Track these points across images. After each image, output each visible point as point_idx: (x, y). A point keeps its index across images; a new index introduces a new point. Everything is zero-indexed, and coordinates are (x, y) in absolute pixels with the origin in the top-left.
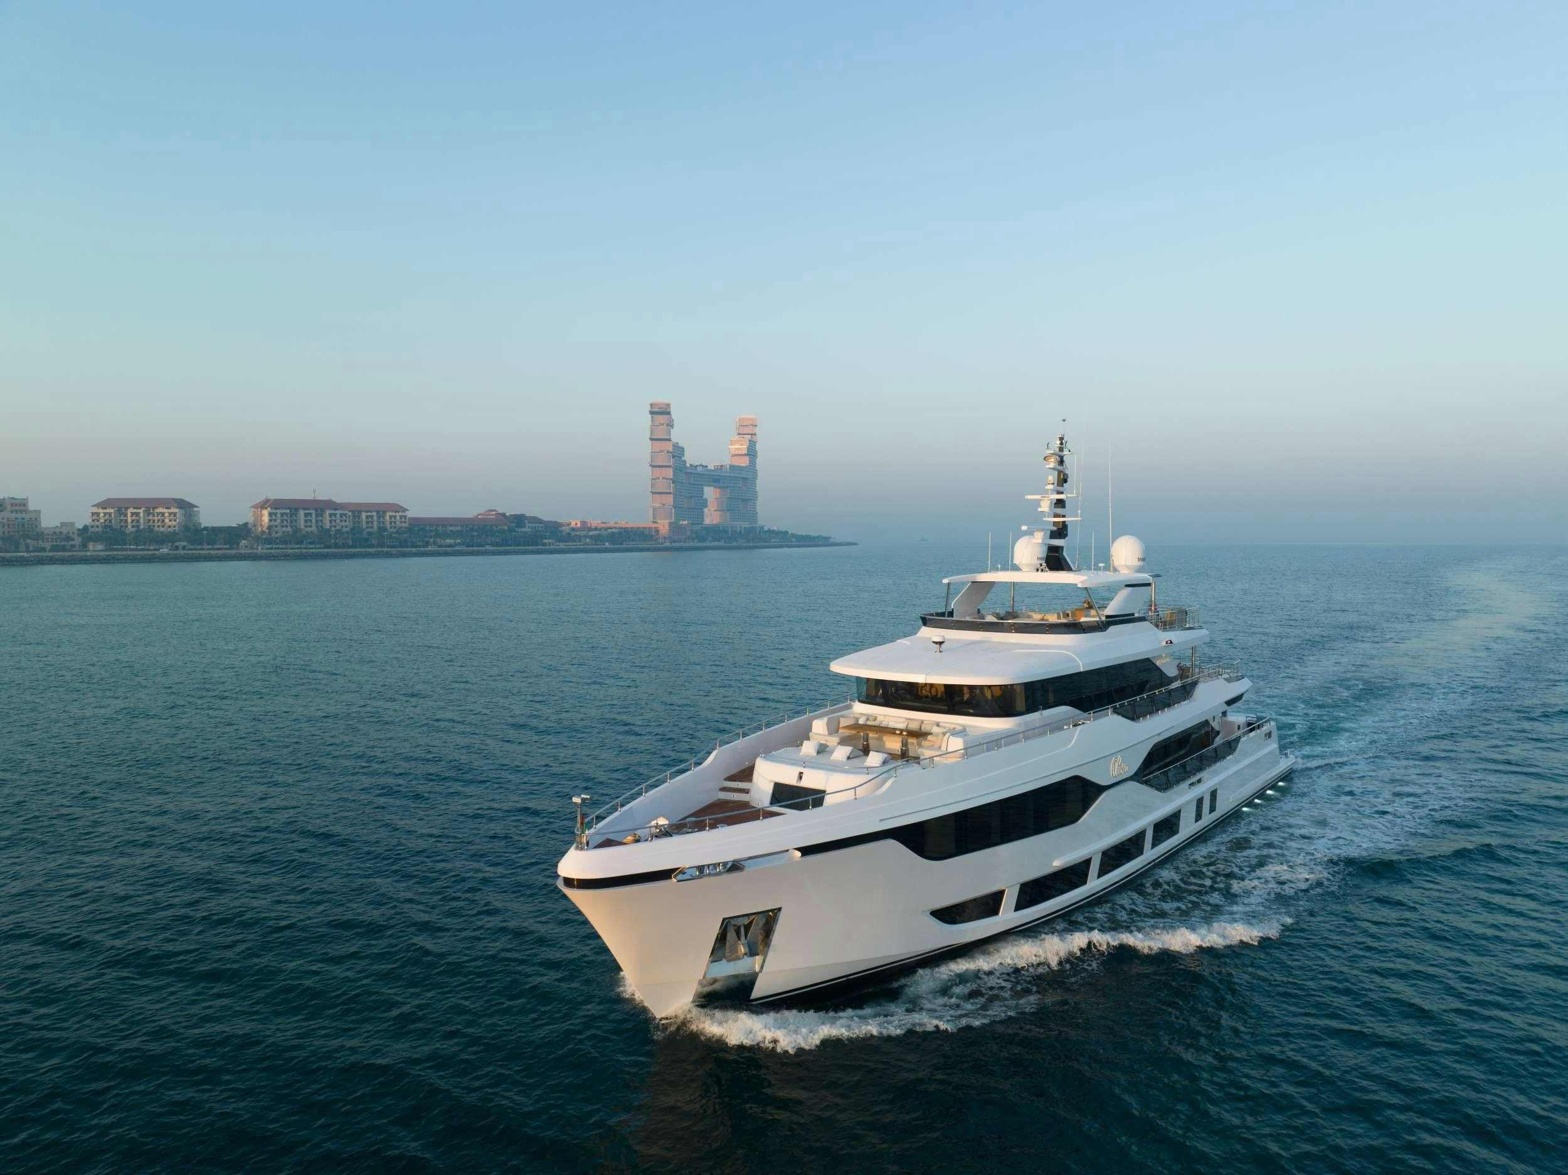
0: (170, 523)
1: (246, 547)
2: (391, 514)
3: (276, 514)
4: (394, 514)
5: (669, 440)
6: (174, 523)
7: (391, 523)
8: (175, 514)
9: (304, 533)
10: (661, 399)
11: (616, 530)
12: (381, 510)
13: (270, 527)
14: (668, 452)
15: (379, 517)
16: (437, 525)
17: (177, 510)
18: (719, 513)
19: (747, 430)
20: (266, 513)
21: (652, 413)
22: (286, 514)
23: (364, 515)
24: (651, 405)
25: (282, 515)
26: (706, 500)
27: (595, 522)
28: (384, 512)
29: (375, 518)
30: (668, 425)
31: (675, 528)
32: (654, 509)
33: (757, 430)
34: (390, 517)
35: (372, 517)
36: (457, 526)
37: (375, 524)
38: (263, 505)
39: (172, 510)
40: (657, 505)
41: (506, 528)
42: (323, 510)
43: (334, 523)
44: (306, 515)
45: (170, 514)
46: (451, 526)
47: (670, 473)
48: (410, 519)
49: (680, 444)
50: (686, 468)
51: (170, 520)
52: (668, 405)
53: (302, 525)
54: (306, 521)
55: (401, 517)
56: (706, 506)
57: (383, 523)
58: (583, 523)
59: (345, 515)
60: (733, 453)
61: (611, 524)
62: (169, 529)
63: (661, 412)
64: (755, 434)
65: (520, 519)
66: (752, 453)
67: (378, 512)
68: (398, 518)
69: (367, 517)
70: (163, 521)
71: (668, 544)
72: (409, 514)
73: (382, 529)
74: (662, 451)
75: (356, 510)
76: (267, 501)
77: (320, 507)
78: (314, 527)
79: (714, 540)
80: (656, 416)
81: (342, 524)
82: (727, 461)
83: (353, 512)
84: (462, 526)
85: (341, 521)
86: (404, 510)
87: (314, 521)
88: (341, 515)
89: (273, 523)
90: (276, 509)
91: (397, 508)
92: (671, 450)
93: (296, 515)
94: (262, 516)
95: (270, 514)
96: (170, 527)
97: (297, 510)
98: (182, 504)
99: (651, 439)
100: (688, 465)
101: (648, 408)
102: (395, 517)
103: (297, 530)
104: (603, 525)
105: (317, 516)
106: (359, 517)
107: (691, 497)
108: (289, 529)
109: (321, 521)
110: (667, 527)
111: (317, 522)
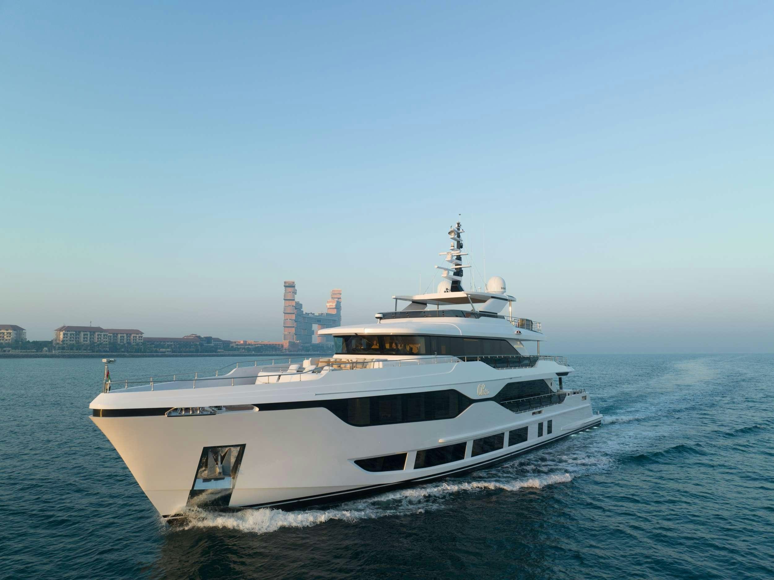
0: (7, 338)
1: (46, 351)
2: (134, 335)
3: (67, 334)
4: (136, 335)
5: (294, 300)
6: (9, 338)
7: (133, 340)
8: (10, 333)
9: (83, 344)
10: (290, 279)
11: (260, 345)
12: (129, 333)
13: (63, 341)
14: (293, 306)
15: (127, 337)
16: (161, 342)
17: (11, 331)
18: (320, 338)
19: (337, 297)
20: (62, 333)
21: (285, 286)
22: (73, 334)
23: (119, 336)
24: (285, 282)
25: (71, 334)
26: (313, 331)
27: (251, 341)
28: (131, 334)
29: (125, 337)
30: (293, 293)
31: (292, 344)
32: (285, 335)
33: (342, 296)
34: (134, 337)
35: (123, 337)
36: (172, 342)
37: (125, 341)
38: (61, 330)
39: (9, 331)
40: (286, 333)
41: (198, 343)
42: (94, 333)
43: (99, 339)
44: (84, 335)
45: (7, 333)
46: (168, 342)
47: (293, 317)
48: (145, 338)
49: (300, 303)
50: (303, 314)
51: (7, 337)
52: (294, 283)
53: (82, 340)
54: (84, 338)
55: (139, 337)
56: (313, 334)
57: (130, 340)
58: (245, 342)
59: (107, 335)
60: (328, 307)
61: (260, 342)
62: (6, 341)
63: (290, 286)
64: (340, 298)
65: (209, 339)
66: (338, 307)
67: (127, 334)
68: (138, 337)
69: (121, 337)
70: (3, 337)
71: (288, 353)
72: (144, 336)
73: (129, 343)
74: (290, 306)
75: (115, 333)
76: (64, 327)
77: (93, 331)
78: (88, 341)
79: (315, 351)
80: (288, 288)
81: (105, 340)
82: (325, 311)
83: (114, 334)
84: (174, 342)
85: (104, 338)
86: (142, 333)
87: (89, 338)
88: (104, 335)
89: (65, 339)
90: (68, 331)
91: (138, 332)
92: (294, 305)
93: (79, 335)
94: (60, 335)
95: (64, 334)
96: (7, 340)
97: (80, 332)
98: (15, 328)
99: (285, 300)
100: (304, 313)
101: (283, 284)
102: (136, 337)
103: (78, 342)
104: (255, 343)
105: (91, 335)
106: (116, 337)
107: (306, 329)
108: (74, 342)
109: (79, 338)
110: (288, 344)
111: (90, 338)
